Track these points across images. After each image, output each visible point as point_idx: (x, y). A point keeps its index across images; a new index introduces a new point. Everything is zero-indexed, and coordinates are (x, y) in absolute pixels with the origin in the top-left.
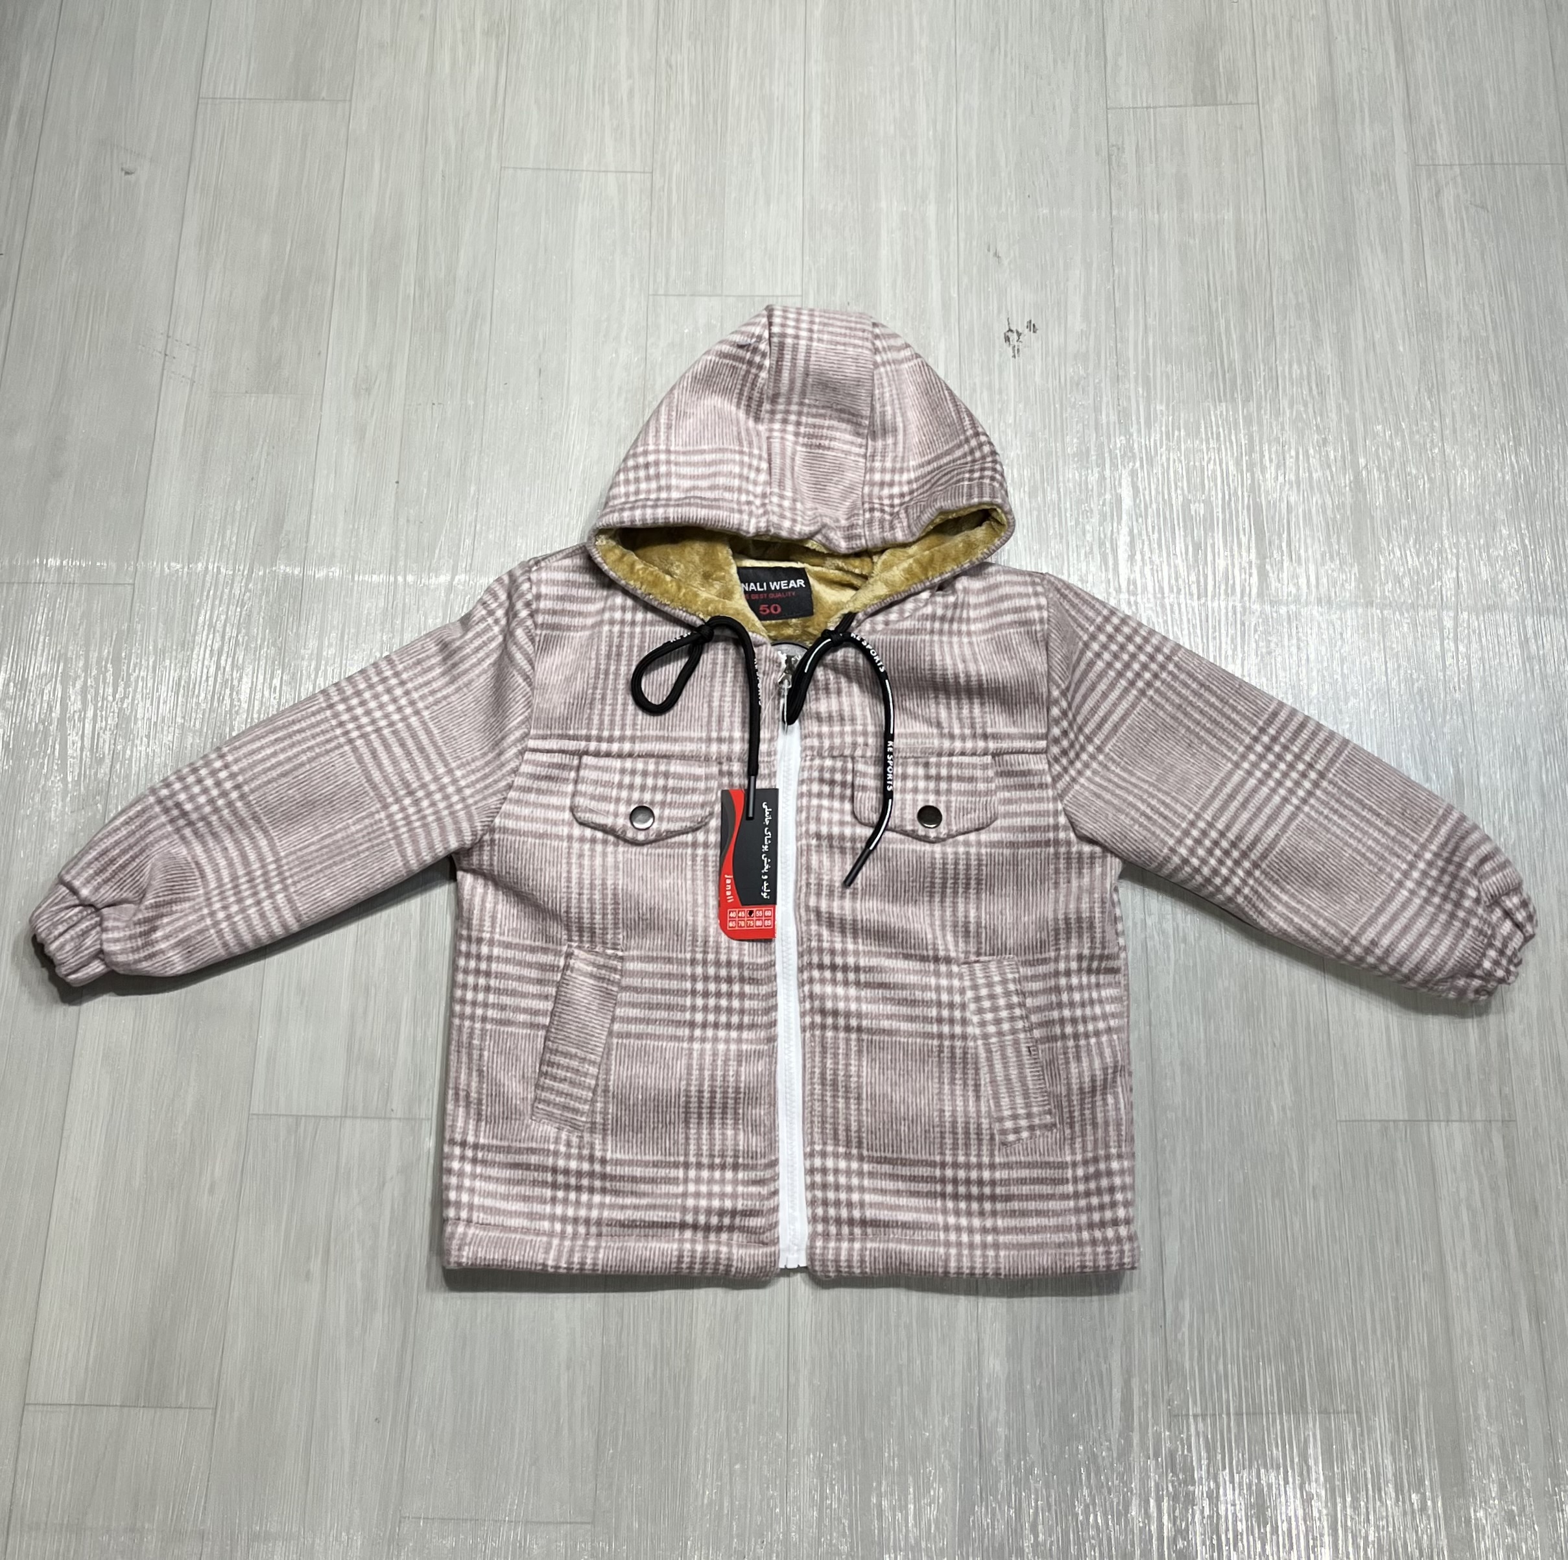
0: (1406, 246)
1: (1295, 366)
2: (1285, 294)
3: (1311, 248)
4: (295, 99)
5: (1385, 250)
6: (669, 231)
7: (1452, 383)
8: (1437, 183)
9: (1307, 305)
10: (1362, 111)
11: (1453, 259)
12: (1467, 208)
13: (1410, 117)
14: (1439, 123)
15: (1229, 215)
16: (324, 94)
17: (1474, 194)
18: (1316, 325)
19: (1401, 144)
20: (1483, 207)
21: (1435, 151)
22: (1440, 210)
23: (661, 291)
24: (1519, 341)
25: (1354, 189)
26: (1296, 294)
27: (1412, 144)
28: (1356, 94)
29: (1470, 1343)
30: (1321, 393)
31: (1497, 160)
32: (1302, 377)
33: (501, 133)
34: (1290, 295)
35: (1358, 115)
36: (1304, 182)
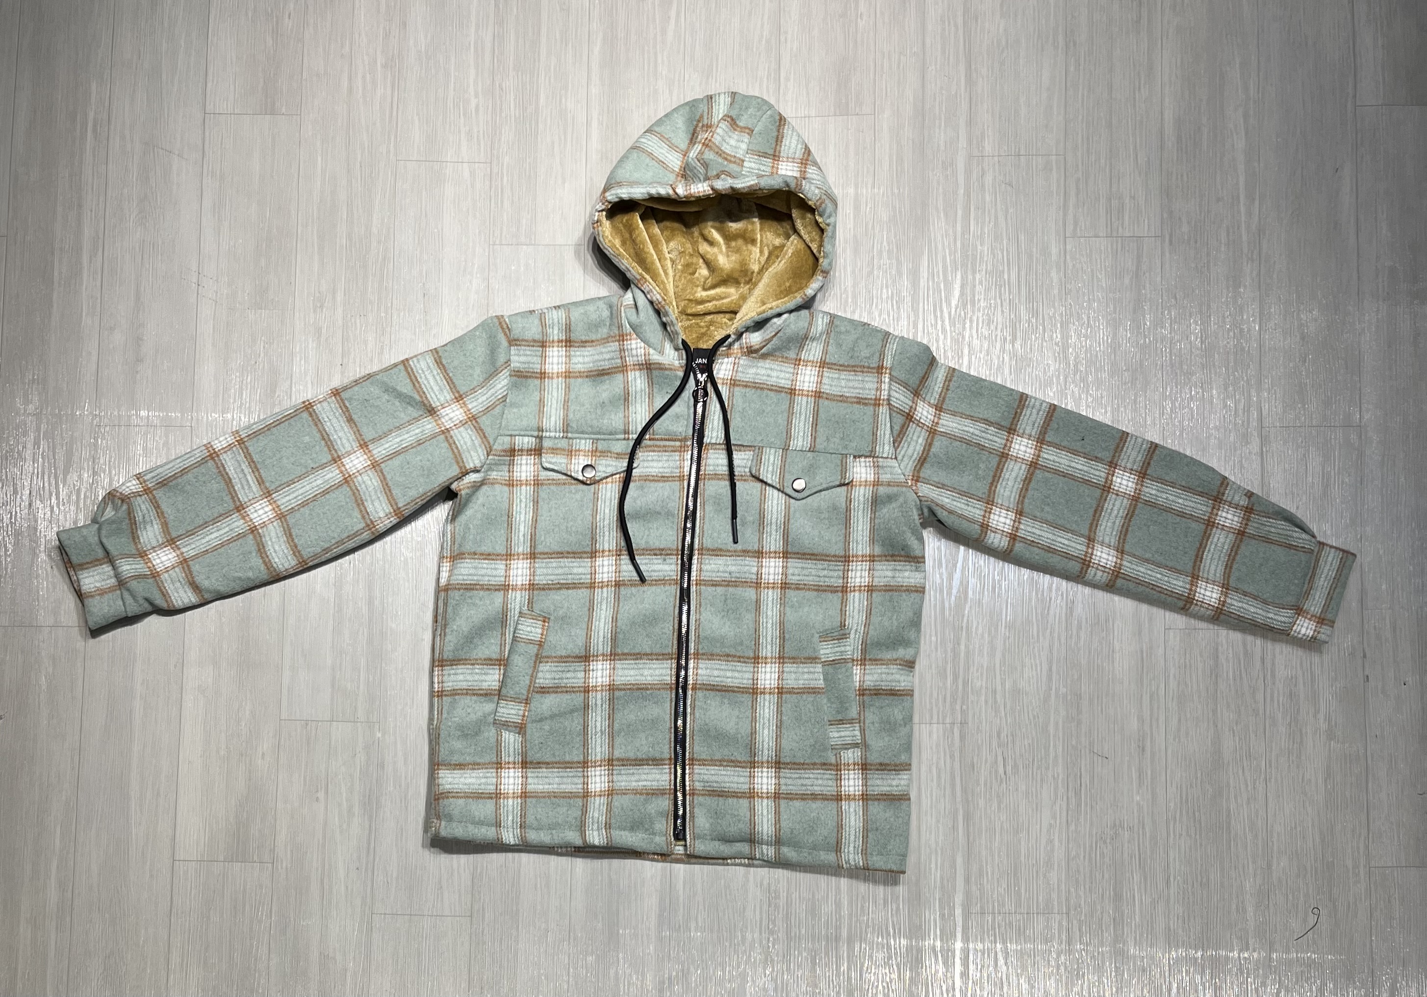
0: (960, 213)
1: (885, 290)
2: (882, 243)
3: (900, 212)
4: (266, 114)
5: (946, 215)
6: (502, 202)
7: (979, 300)
8: (982, 169)
9: (895, 250)
10: (940, 119)
11: (987, 219)
12: (1000, 186)
13: (970, 123)
14: (988, 127)
15: (851, 191)
16: (284, 110)
17: (1005, 175)
18: (899, 263)
19: (963, 143)
20: (1010, 185)
21: (983, 147)
22: (983, 186)
23: (498, 242)
24: (1023, 273)
25: (930, 173)
26: (888, 244)
27: (970, 142)
28: (937, 108)
29: (931, 833)
30: (898, 308)
31: (1022, 152)
32: (888, 298)
33: (396, 137)
34: (885, 243)
35: (937, 122)
36: (899, 168)
